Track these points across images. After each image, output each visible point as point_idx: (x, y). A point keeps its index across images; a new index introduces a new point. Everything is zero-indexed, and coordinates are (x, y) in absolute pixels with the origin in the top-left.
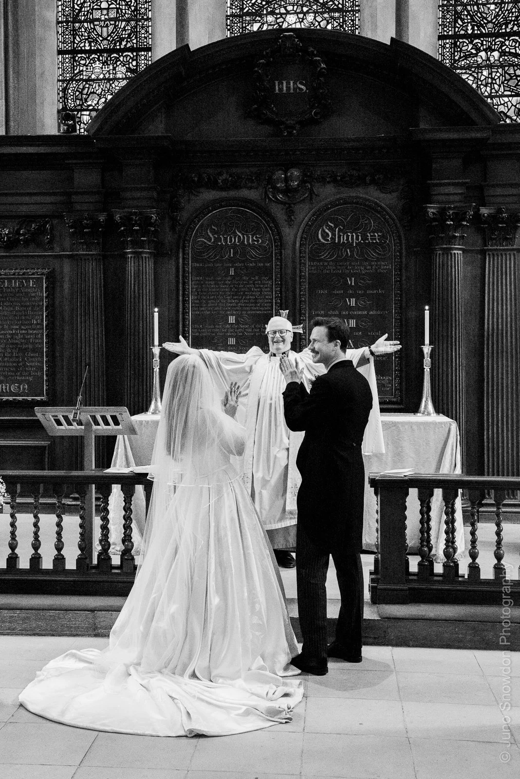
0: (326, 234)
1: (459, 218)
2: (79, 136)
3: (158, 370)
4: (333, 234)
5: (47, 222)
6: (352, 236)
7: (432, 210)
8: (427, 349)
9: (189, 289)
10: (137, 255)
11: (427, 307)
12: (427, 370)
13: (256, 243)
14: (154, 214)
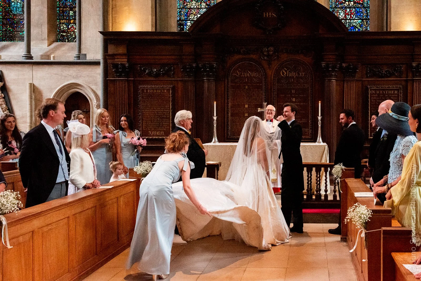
0: (284, 73)
1: (334, 67)
2: (186, 32)
3: (216, 126)
4: (287, 73)
5: (172, 67)
6: (294, 74)
7: (324, 64)
8: (319, 118)
9: (229, 94)
10: (209, 80)
11: (320, 102)
12: (320, 125)
13: (256, 76)
14: (215, 64)
